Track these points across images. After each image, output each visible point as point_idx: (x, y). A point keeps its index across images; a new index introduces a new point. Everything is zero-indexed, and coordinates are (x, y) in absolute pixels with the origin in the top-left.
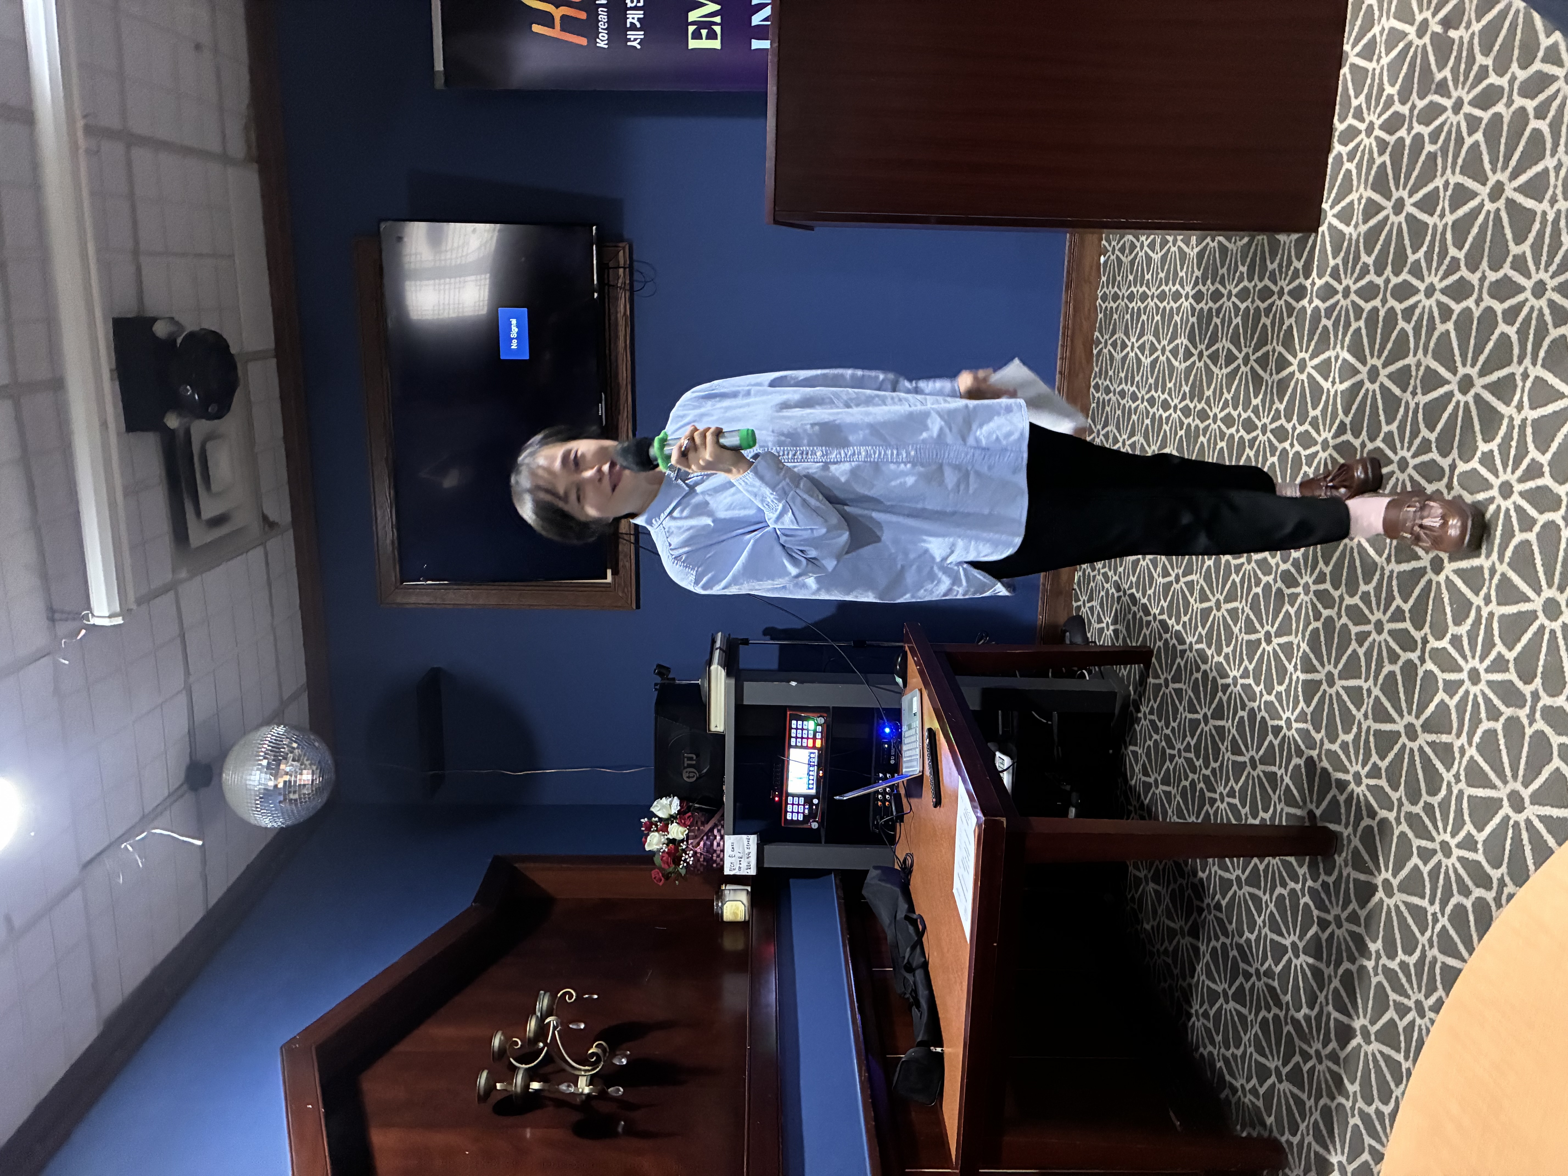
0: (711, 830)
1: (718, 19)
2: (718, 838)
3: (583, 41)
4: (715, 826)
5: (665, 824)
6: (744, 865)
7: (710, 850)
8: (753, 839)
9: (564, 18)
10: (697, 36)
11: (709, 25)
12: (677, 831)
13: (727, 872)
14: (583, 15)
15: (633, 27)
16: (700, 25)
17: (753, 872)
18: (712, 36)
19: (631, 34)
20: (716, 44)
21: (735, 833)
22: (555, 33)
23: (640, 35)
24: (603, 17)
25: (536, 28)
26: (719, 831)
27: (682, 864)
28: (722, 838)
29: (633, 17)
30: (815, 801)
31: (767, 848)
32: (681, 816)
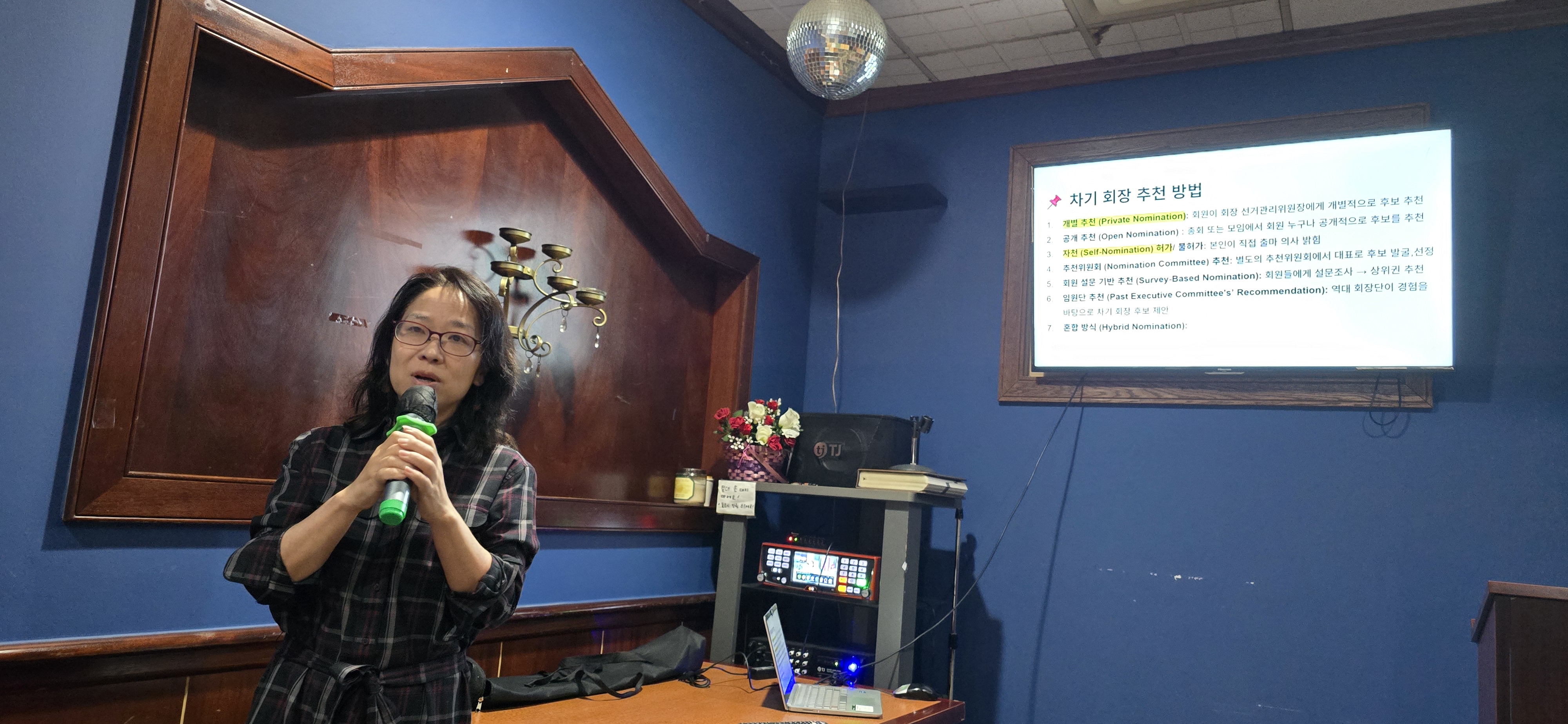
0: (763, 469)
2: (756, 476)
4: (768, 473)
5: (772, 421)
6: (727, 501)
7: (745, 466)
8: (751, 512)
12: (764, 433)
13: (721, 483)
21: (758, 493)
26: (762, 477)
27: (731, 438)
28: (755, 480)
30: (784, 581)
31: (742, 525)
32: (778, 439)
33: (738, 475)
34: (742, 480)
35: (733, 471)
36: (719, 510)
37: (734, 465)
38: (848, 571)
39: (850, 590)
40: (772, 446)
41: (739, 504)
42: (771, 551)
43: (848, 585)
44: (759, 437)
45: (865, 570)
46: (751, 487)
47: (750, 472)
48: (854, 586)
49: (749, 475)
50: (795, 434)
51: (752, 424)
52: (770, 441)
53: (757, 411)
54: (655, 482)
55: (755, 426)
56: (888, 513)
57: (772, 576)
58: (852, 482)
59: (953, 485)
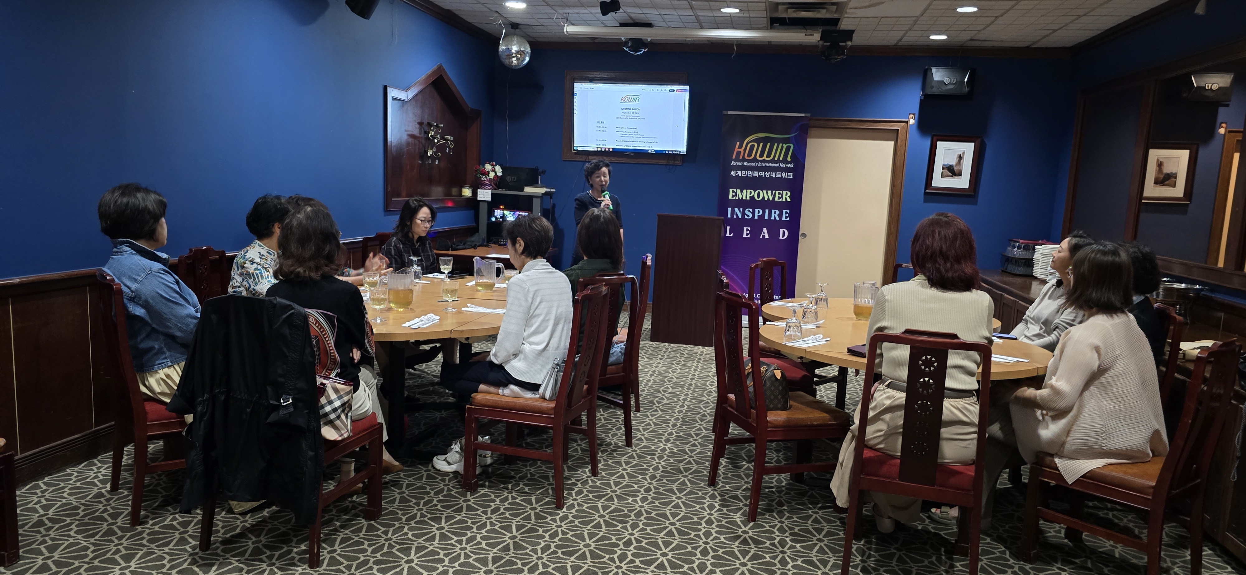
0: (492, 186)
1: (737, 198)
3: (734, 157)
5: (494, 170)
6: (481, 196)
7: (486, 185)
8: (490, 199)
9: (740, 152)
10: (733, 192)
11: (736, 195)
12: (492, 175)
13: (478, 190)
14: (741, 158)
15: (737, 173)
16: (736, 193)
17: (479, 199)
18: (733, 196)
19: (735, 172)
20: (730, 197)
21: (492, 194)
22: (737, 149)
23: (734, 175)
24: (740, 164)
25: (738, 143)
26: (492, 188)
27: (481, 176)
28: (489, 189)
29: (739, 173)
30: (501, 220)
31: (486, 204)
32: (496, 176)
34: (485, 189)
35: (482, 187)
37: (482, 184)
40: (494, 178)
41: (485, 197)
42: (496, 211)
44: (489, 175)
46: (489, 192)
47: (488, 187)
50: (500, 174)
51: (487, 171)
53: (488, 167)
54: (454, 191)
56: (534, 199)
57: (497, 218)
58: (523, 190)
59: (552, 190)
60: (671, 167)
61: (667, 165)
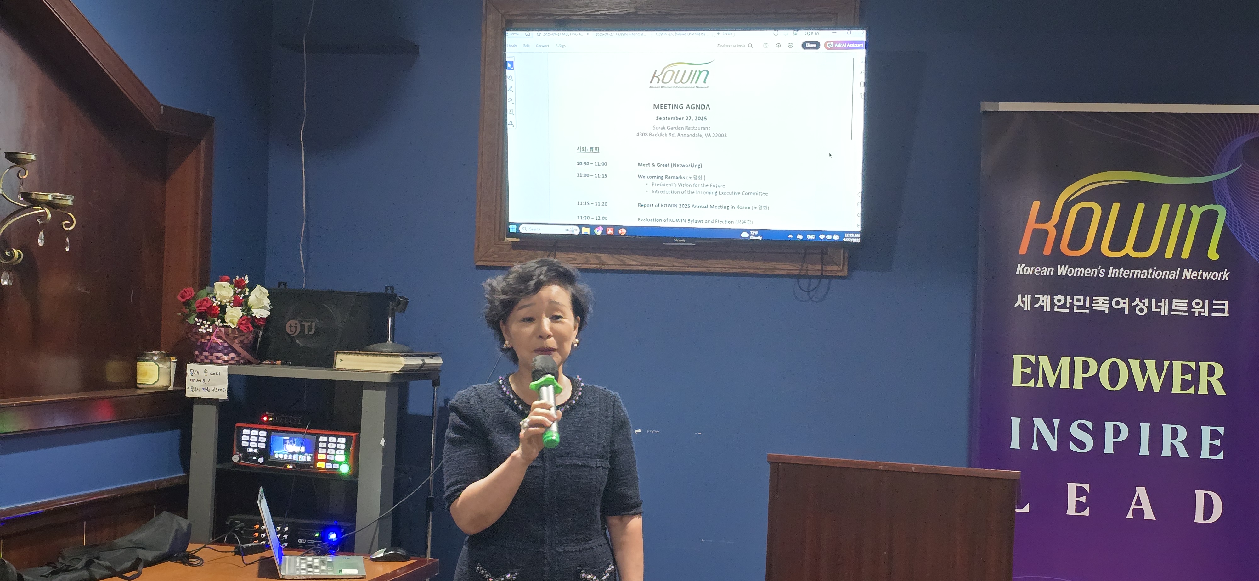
0: (234, 351)
1: (1040, 384)
2: (226, 358)
3: (1023, 250)
4: (239, 355)
5: (241, 302)
6: (196, 384)
7: (214, 348)
8: (224, 395)
9: (1046, 232)
10: (1026, 363)
11: (1035, 375)
12: (234, 315)
13: (190, 367)
14: (1047, 251)
15: (1035, 301)
16: (1036, 367)
18: (1025, 378)
19: (1028, 298)
20: (1017, 382)
21: (230, 377)
22: (1032, 224)
23: (1027, 307)
24: (1046, 271)
25: (1036, 205)
26: (233, 358)
27: (199, 321)
28: (226, 362)
29: (1044, 301)
30: (261, 460)
31: (213, 409)
32: (249, 319)
33: (206, 357)
34: (212, 363)
35: (201, 354)
36: (189, 394)
37: (202, 348)
38: (327, 448)
39: (329, 466)
40: (243, 327)
41: (211, 388)
42: (245, 432)
43: (326, 461)
44: (228, 318)
45: (343, 446)
46: (223, 370)
47: (219, 355)
48: (332, 462)
49: (218, 358)
50: (265, 314)
51: (220, 305)
52: (240, 324)
53: (225, 291)
55: (223, 308)
56: (366, 393)
57: (247, 456)
58: (329, 363)
59: (429, 361)
60: (815, 282)
61: (798, 277)
